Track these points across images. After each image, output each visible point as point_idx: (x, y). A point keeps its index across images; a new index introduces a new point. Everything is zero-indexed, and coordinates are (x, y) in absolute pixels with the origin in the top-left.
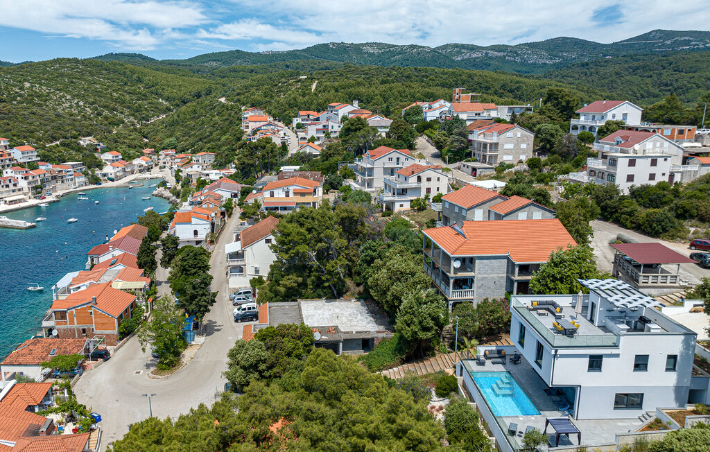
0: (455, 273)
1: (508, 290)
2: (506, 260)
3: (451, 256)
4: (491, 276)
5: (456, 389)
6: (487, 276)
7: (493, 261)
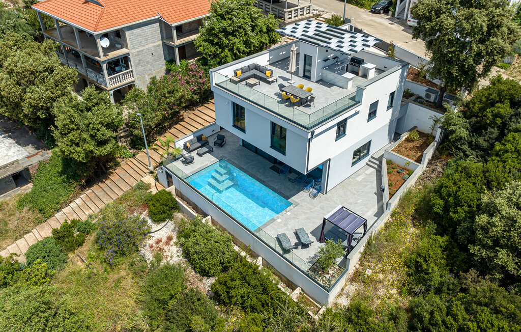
0: (105, 55)
1: (168, 59)
2: (158, 24)
3: (95, 33)
4: (147, 47)
5: (176, 207)
6: (142, 49)
7: (144, 28)
